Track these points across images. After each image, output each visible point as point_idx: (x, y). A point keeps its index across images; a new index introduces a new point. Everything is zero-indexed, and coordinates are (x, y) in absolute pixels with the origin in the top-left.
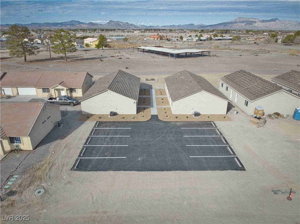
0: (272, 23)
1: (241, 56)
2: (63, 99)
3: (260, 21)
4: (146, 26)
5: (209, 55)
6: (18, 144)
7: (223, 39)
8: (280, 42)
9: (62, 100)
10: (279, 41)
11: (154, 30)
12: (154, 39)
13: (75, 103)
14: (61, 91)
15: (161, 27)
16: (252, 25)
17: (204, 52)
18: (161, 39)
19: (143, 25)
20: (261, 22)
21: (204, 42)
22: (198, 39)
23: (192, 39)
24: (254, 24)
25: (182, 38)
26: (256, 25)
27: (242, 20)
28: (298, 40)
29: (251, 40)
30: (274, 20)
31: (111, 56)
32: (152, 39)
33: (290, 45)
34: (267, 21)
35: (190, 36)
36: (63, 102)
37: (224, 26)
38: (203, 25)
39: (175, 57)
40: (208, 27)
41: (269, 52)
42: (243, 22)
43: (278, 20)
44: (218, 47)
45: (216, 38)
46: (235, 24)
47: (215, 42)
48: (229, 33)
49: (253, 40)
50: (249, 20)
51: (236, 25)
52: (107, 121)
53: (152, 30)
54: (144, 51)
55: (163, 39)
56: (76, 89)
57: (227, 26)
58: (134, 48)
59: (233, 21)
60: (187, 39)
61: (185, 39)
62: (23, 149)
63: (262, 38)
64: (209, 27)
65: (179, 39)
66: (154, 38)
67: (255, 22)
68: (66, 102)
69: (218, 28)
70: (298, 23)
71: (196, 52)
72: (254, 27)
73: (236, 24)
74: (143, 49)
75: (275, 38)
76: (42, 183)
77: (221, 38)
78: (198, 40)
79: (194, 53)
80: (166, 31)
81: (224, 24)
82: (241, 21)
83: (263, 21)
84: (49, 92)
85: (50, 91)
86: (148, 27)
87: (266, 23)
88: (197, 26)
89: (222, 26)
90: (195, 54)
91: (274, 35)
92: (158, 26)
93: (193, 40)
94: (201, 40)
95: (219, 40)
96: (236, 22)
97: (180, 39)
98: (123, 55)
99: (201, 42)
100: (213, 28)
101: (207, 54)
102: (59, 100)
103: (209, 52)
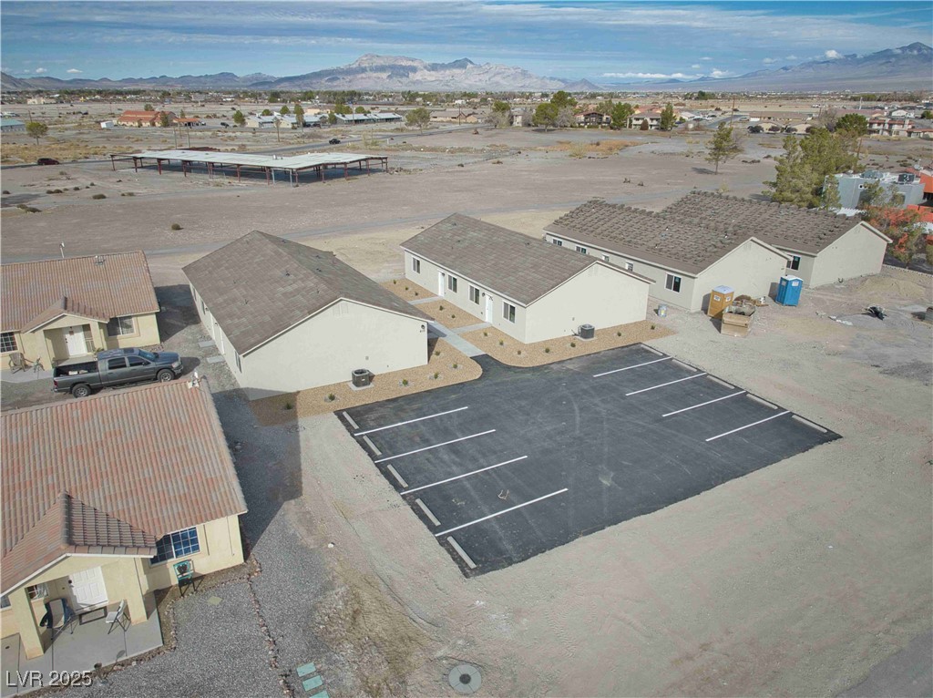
0: (456, 71)
1: (462, 166)
2: (127, 360)
3: (425, 67)
4: (59, 80)
5: (384, 168)
6: (181, 559)
7: (369, 121)
8: (520, 125)
9: (125, 366)
10: (518, 121)
11: (99, 93)
12: (140, 125)
13: (178, 367)
14: (68, 336)
15: (119, 84)
16: (408, 77)
17: (372, 158)
18: (166, 123)
19: (48, 78)
20: (429, 70)
21: (317, 129)
22: (295, 121)
23: (278, 122)
24: (411, 75)
25: (240, 119)
26: (418, 76)
27: (380, 62)
28: (564, 118)
29: (442, 122)
30: (461, 64)
31: (50, 192)
32: (130, 123)
33: (548, 130)
34: (444, 67)
35: (267, 113)
36: (129, 374)
37: (330, 80)
38: (265, 78)
39: (294, 181)
40: (282, 85)
41: (520, 153)
42: (382, 69)
43: (471, 62)
44: (375, 144)
45: (349, 117)
46: (359, 76)
47: (349, 128)
48: (362, 100)
49: (447, 122)
50: (396, 63)
51: (362, 78)
52: (364, 403)
53: (90, 93)
54: (162, 166)
55: (176, 125)
56: (133, 319)
57: (338, 81)
58: (117, 158)
59: (354, 66)
60: (261, 121)
61: (252, 122)
62: (203, 573)
63: (469, 115)
64: (286, 84)
65: (232, 123)
66: (140, 121)
67: (414, 70)
68: (142, 372)
69: (313, 86)
70: (519, 71)
71: (351, 162)
72: (414, 83)
73: (363, 75)
74: (159, 160)
75: (507, 114)
76: (431, 651)
77: (361, 116)
78: (296, 125)
79: (345, 163)
80: (147, 98)
81: (330, 74)
82: (375, 64)
83: (434, 67)
84: (9, 349)
85: (14, 343)
86: (67, 82)
87: (442, 72)
88: (246, 79)
89: (323, 82)
90: (348, 166)
91: (501, 104)
92: (105, 79)
93: (281, 126)
94: (306, 125)
95: (357, 122)
96: (364, 70)
97: (237, 121)
98: (92, 185)
99: (307, 130)
100: (299, 86)
101: (380, 167)
102: (110, 368)
103: (384, 160)
